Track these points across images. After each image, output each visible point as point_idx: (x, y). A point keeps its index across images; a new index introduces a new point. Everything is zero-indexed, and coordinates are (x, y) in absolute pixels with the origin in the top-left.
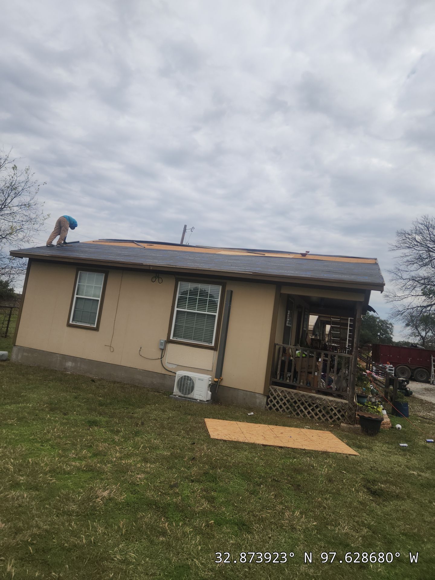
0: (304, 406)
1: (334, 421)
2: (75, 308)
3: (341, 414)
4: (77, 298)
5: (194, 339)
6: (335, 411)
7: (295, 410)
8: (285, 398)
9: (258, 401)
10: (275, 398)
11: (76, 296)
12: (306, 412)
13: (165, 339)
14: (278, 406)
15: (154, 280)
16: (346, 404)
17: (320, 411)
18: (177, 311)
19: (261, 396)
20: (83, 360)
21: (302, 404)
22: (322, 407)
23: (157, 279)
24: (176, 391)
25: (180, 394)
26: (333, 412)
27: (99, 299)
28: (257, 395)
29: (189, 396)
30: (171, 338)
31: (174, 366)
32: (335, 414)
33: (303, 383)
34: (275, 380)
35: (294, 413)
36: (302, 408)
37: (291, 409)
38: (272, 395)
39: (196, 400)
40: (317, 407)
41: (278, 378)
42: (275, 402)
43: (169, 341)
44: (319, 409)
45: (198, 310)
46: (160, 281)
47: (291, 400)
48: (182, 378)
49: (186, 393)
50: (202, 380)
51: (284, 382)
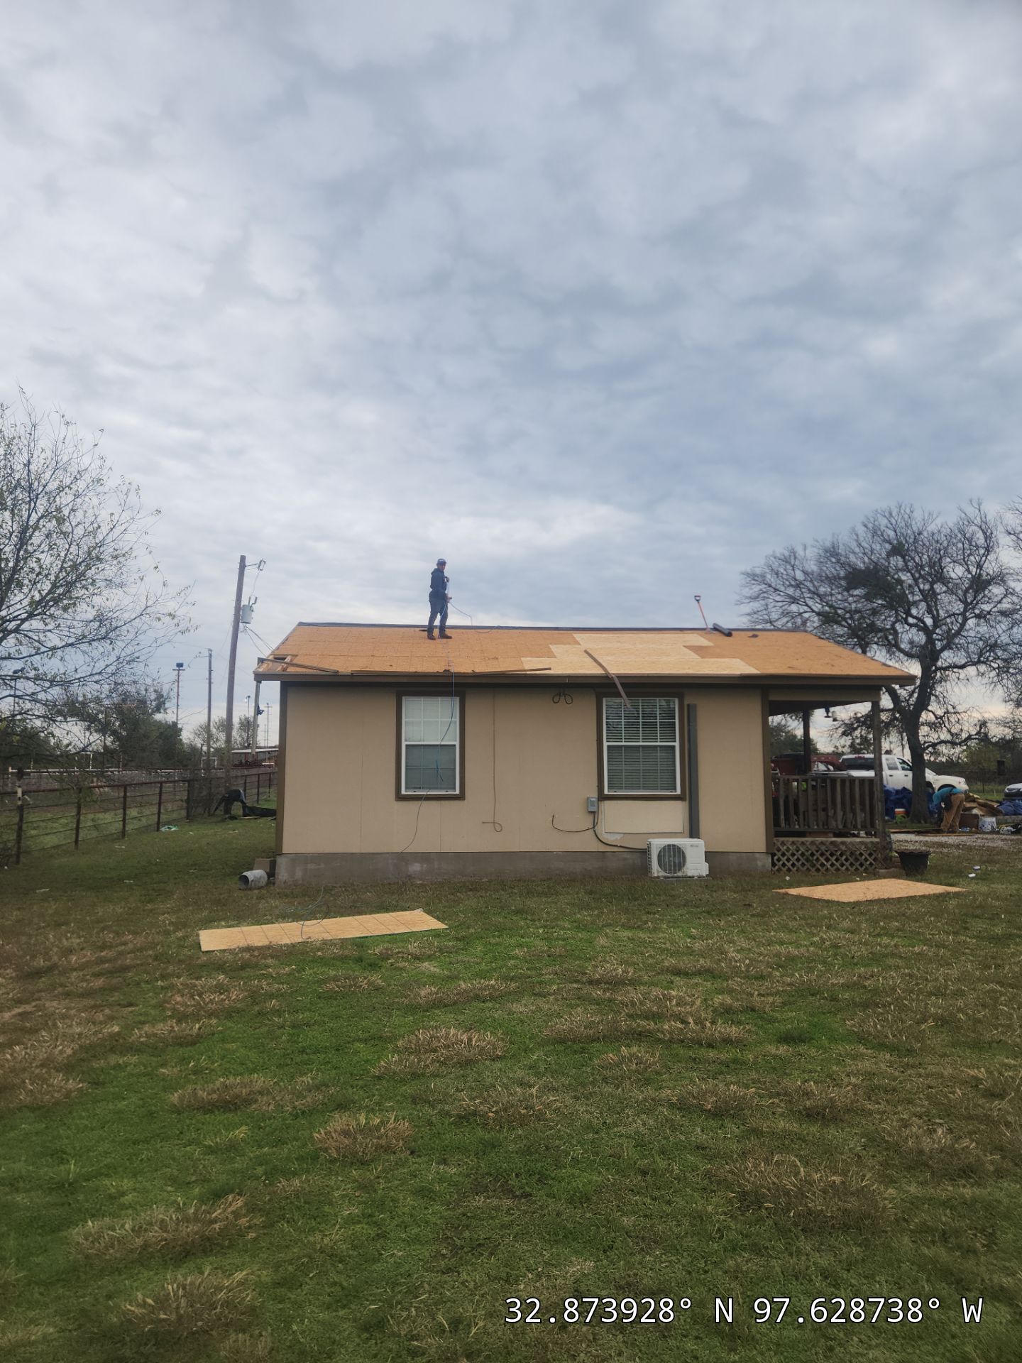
0: (825, 857)
1: (866, 869)
2: (406, 763)
3: (873, 857)
4: (407, 746)
5: (645, 788)
6: (866, 855)
7: (814, 866)
8: (798, 851)
9: (759, 864)
10: (783, 855)
11: (404, 744)
12: (828, 865)
13: (594, 795)
14: (789, 864)
15: (556, 700)
16: (878, 843)
17: (847, 860)
18: (609, 746)
19: (763, 856)
20: (441, 855)
21: (822, 855)
22: (848, 853)
23: (562, 698)
24: (656, 870)
25: (664, 874)
26: (863, 857)
27: (457, 744)
28: (757, 855)
29: (680, 874)
30: (606, 792)
31: (619, 837)
32: (866, 860)
33: (818, 825)
34: (778, 829)
35: (813, 870)
36: (822, 860)
37: (808, 865)
38: (779, 850)
39: (693, 877)
40: (841, 855)
41: (783, 825)
42: (784, 859)
43: (602, 797)
44: (844, 857)
45: (644, 740)
46: (569, 701)
47: (806, 853)
48: (664, 848)
49: (670, 870)
50: (697, 846)
51: (791, 830)
